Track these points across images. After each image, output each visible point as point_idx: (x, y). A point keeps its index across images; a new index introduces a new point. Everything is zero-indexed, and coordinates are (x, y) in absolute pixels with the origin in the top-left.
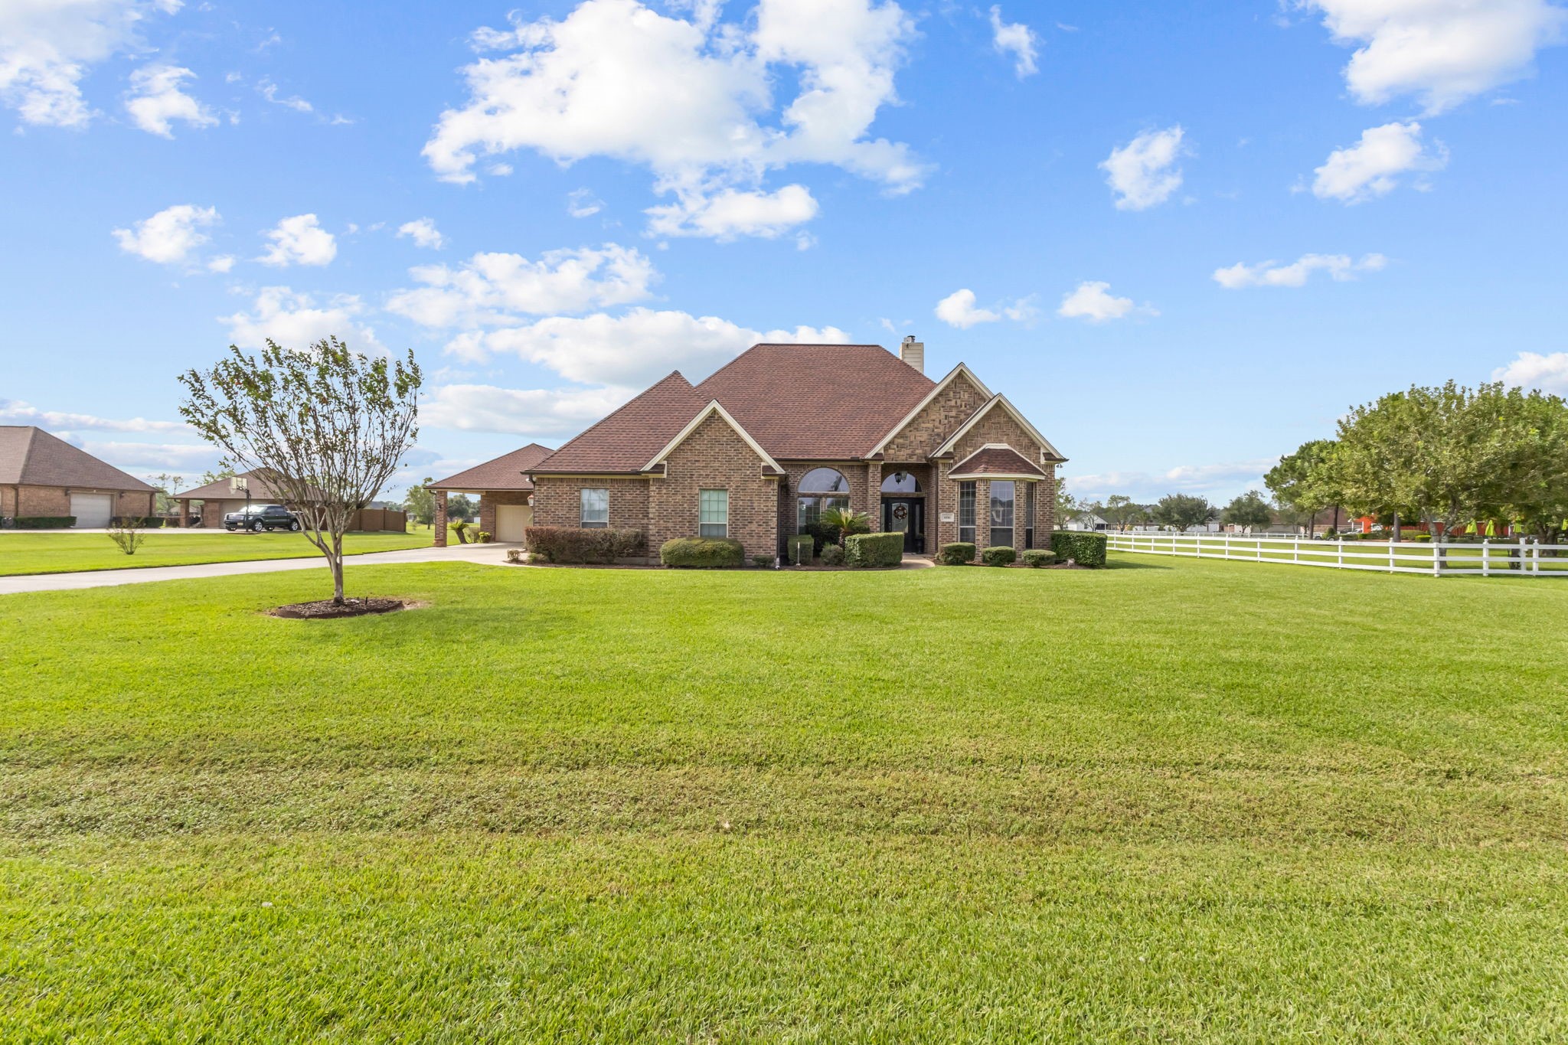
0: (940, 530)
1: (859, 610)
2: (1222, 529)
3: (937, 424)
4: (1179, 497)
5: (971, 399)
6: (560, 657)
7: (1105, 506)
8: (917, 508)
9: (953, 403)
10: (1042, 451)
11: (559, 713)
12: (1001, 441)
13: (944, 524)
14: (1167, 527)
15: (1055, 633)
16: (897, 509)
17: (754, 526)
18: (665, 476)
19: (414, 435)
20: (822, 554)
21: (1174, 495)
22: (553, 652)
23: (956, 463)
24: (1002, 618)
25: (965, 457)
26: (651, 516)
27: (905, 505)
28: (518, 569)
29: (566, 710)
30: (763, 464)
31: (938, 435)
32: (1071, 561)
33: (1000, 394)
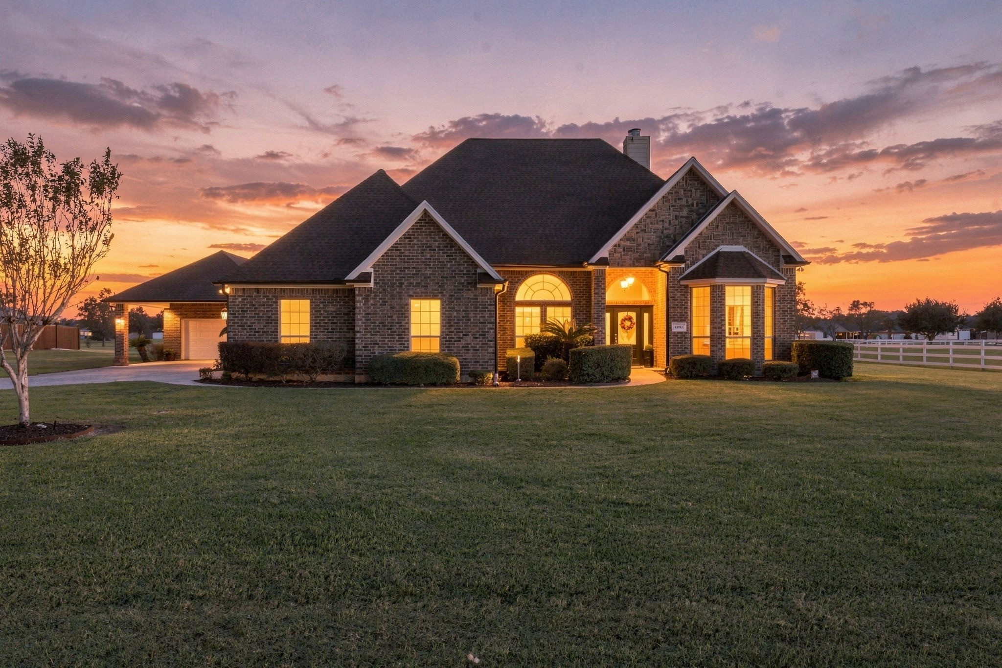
0: (671, 340)
1: (592, 428)
2: (973, 336)
3: (666, 225)
4: (928, 302)
5: (704, 198)
6: (275, 484)
7: (845, 312)
8: (646, 316)
9: (684, 202)
10: (782, 253)
11: (281, 544)
12: (737, 243)
13: (676, 334)
14: (913, 335)
15: (808, 451)
16: (624, 320)
17: (469, 339)
18: (372, 285)
19: (107, 242)
20: (543, 368)
21: (923, 300)
22: (266, 478)
23: (687, 267)
24: (748, 436)
25: (697, 260)
26: (357, 329)
27: (633, 315)
28: (213, 388)
29: (289, 541)
30: (479, 271)
31: (668, 237)
32: (815, 374)
33: (735, 192)
